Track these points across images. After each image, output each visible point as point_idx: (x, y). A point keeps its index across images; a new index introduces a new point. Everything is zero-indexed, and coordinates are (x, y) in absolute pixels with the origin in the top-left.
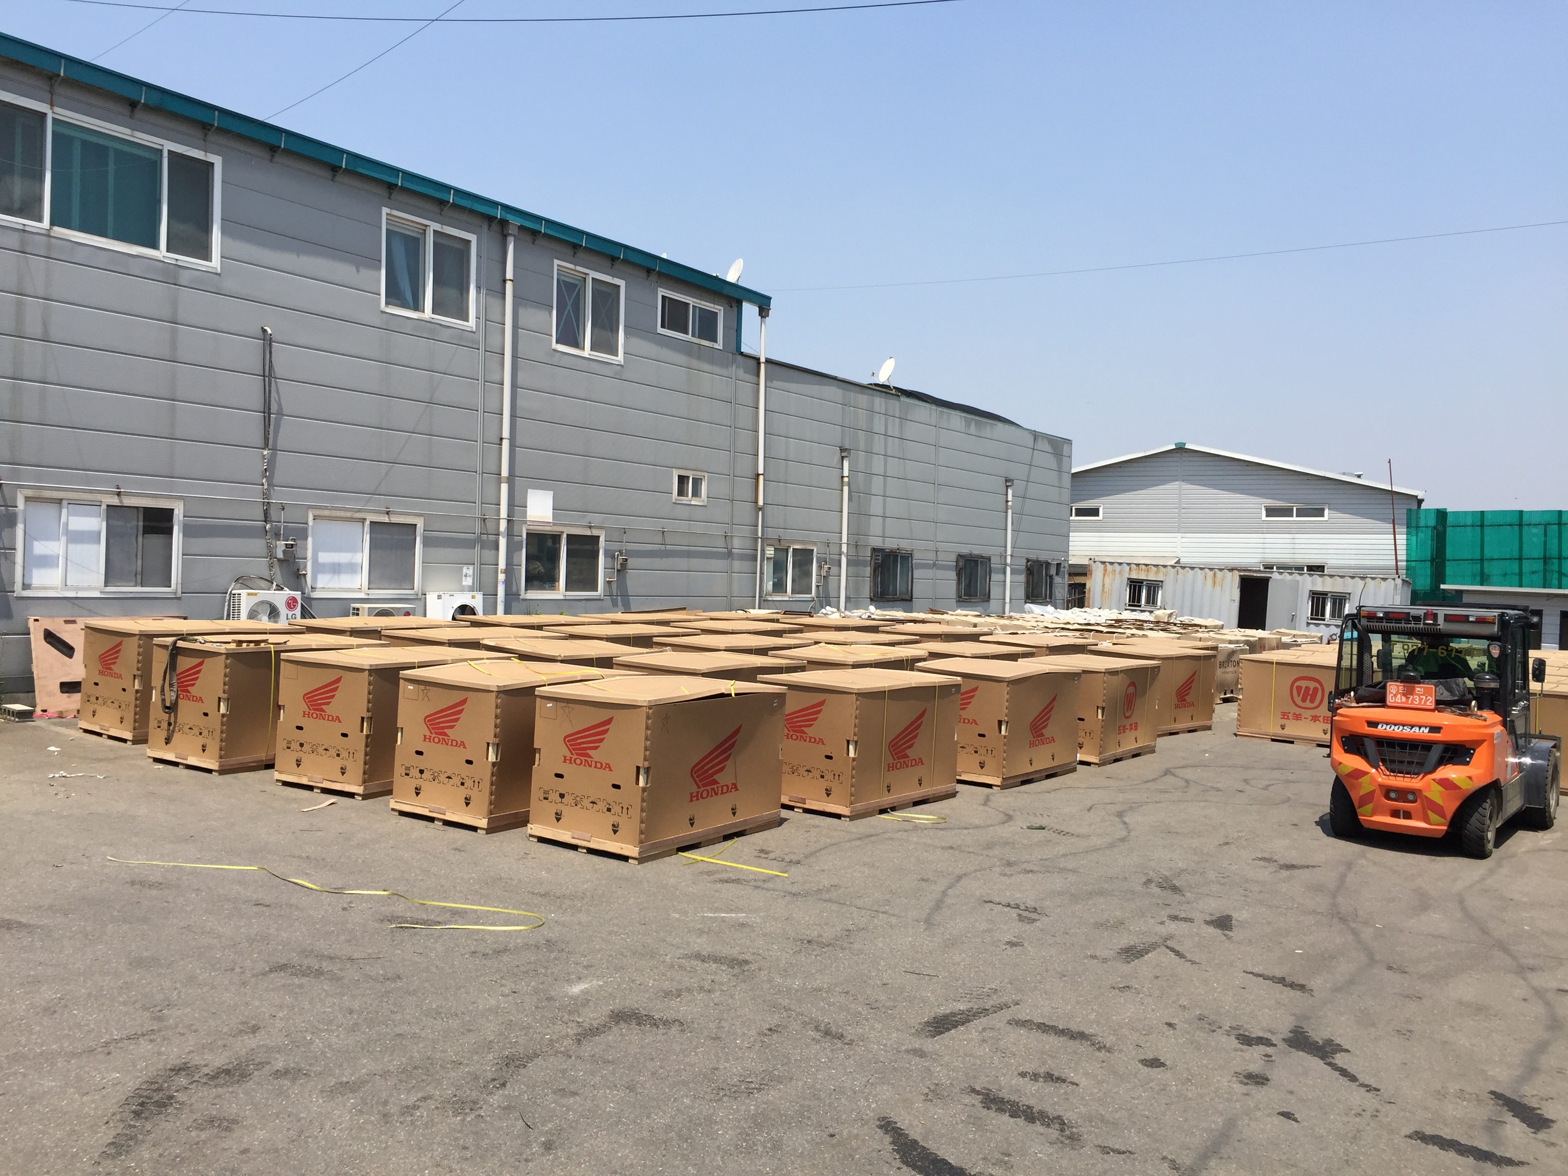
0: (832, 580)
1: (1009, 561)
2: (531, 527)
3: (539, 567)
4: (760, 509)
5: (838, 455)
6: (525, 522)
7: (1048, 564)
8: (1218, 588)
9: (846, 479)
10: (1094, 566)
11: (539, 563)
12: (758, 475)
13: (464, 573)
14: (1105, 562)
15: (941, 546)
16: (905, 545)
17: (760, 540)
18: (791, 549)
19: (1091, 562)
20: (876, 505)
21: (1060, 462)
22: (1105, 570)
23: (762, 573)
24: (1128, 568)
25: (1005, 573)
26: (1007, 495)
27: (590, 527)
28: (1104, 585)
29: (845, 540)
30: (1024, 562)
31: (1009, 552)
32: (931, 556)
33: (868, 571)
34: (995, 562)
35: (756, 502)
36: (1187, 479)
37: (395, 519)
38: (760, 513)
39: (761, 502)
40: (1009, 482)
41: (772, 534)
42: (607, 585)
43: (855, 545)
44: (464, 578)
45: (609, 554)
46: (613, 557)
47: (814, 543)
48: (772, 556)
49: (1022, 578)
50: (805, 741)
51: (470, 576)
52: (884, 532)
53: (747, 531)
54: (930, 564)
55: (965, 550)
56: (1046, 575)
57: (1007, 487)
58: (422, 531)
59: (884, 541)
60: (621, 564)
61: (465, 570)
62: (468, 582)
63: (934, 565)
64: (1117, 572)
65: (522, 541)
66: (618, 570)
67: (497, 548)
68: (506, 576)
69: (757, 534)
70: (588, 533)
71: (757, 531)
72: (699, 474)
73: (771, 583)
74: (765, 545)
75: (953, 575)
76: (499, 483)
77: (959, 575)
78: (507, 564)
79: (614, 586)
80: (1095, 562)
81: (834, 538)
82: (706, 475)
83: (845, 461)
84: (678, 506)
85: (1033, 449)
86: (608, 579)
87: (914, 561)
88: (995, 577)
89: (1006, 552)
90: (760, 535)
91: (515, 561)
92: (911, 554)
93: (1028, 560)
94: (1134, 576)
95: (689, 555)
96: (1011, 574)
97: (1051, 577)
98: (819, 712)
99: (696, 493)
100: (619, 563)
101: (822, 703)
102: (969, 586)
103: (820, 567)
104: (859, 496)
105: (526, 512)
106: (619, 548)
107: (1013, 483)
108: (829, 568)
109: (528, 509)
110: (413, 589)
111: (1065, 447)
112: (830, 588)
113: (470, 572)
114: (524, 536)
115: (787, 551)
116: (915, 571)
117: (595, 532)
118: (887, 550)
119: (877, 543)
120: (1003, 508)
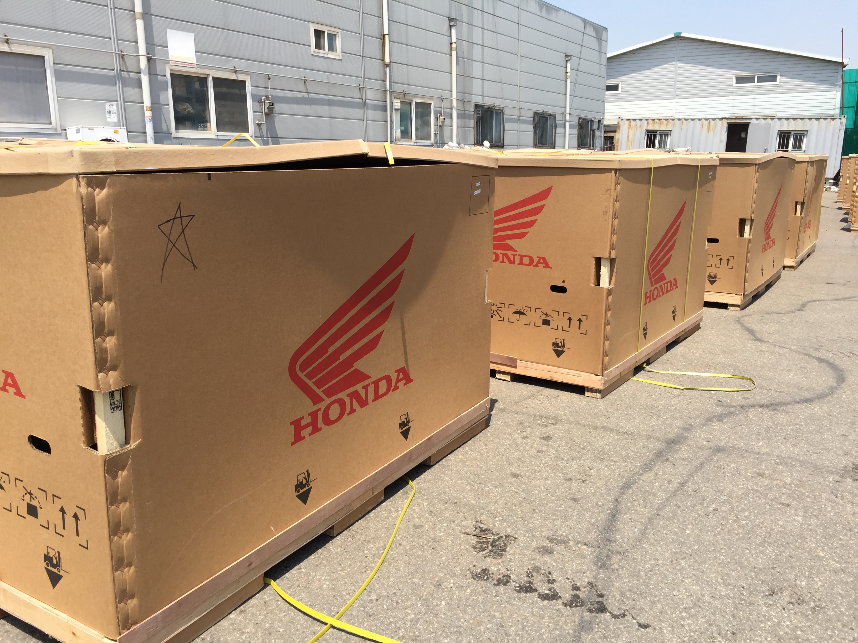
0: (446, 129)
1: (568, 118)
2: (174, 68)
3: (188, 108)
4: (387, 65)
5: (447, 24)
6: (167, 62)
7: (592, 121)
8: (711, 133)
9: (454, 45)
10: (622, 123)
11: (188, 105)
12: (384, 35)
13: (107, 110)
14: (629, 120)
15: (524, 105)
16: (498, 103)
17: (388, 92)
18: (414, 103)
19: (620, 120)
20: (476, 70)
21: (600, 45)
22: (630, 125)
23: (391, 122)
24: (645, 122)
25: (565, 127)
26: (566, 68)
27: (235, 72)
28: (628, 136)
29: (454, 96)
30: (577, 119)
31: (568, 111)
32: (516, 112)
33: (472, 123)
34: (559, 118)
35: (384, 60)
36: (682, 59)
37: (16, 49)
38: (388, 69)
39: (387, 60)
40: (568, 57)
41: (398, 88)
42: (257, 127)
43: (462, 101)
44: (108, 115)
45: (258, 100)
46: (260, 102)
47: (432, 98)
48: (399, 107)
49: (575, 131)
50: (512, 262)
51: (114, 113)
52: (483, 92)
53: (377, 85)
54: (515, 119)
55: (539, 109)
56: (591, 130)
57: (567, 61)
58: (52, 64)
59: (483, 99)
60: (268, 108)
61: (108, 107)
62: (114, 118)
63: (519, 120)
64: (638, 126)
65: (167, 82)
66: (266, 114)
67: (140, 87)
68: (153, 114)
69: (386, 88)
70: (233, 77)
71: (385, 85)
72: (333, 31)
73: (399, 130)
74: (393, 98)
75: (531, 128)
76: (134, 19)
77: (535, 128)
78: (152, 103)
79: (264, 128)
80: (622, 119)
81: (446, 94)
82: (340, 31)
83: (452, 30)
84: (317, 58)
85: (584, 33)
86: (257, 122)
87: (505, 116)
88: (559, 130)
89: (566, 112)
90: (388, 88)
91: (162, 100)
92: (503, 110)
93: (580, 119)
94: (651, 128)
95: (330, 103)
96: (570, 128)
97: (594, 131)
98: (538, 210)
99: (332, 48)
100: (266, 106)
101: (545, 194)
102: (541, 136)
103: (437, 118)
104: (464, 61)
105: (167, 53)
106: (265, 94)
107: (571, 58)
108: (444, 119)
109: (170, 49)
110: (51, 124)
111: (604, 33)
112: (445, 135)
113: (114, 108)
114: (169, 76)
115: (410, 104)
116: (506, 125)
117: (241, 77)
118: (485, 107)
119: (478, 100)
120: (564, 78)
